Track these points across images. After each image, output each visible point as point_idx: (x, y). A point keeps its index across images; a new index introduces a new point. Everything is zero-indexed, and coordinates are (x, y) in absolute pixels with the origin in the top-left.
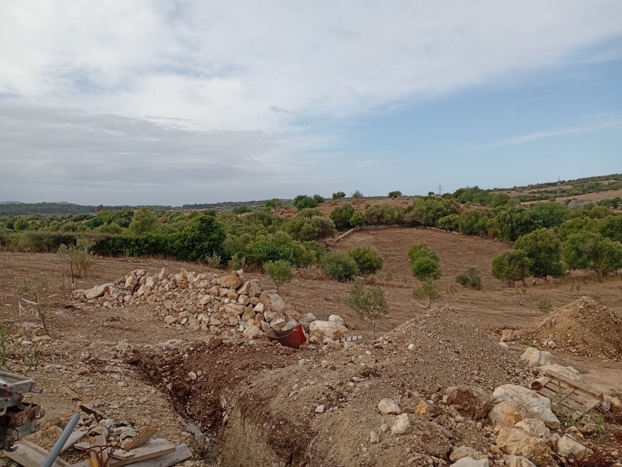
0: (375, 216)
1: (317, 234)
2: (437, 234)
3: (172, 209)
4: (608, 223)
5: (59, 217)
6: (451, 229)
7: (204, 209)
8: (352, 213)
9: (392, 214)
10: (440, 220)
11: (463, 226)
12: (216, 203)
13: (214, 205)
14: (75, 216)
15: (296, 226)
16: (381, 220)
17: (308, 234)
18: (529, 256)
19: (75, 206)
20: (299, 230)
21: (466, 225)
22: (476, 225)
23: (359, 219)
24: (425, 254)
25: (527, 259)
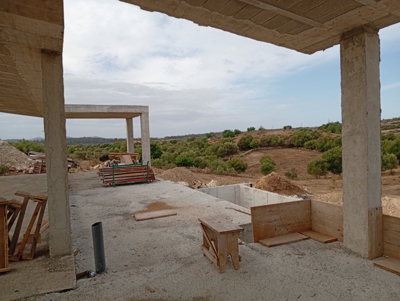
0: (266, 142)
1: (226, 152)
2: (303, 152)
3: (158, 139)
4: (396, 143)
5: (93, 146)
6: (312, 149)
7: (171, 140)
8: (251, 140)
9: (276, 140)
10: (305, 144)
11: (318, 147)
12: (184, 135)
13: (183, 136)
14: (101, 145)
15: (215, 148)
16: (270, 144)
17: (222, 152)
18: (328, 162)
19: (102, 139)
20: (217, 150)
21: (319, 146)
22: (324, 146)
23: (255, 143)
24: (267, 161)
25: (326, 164)
